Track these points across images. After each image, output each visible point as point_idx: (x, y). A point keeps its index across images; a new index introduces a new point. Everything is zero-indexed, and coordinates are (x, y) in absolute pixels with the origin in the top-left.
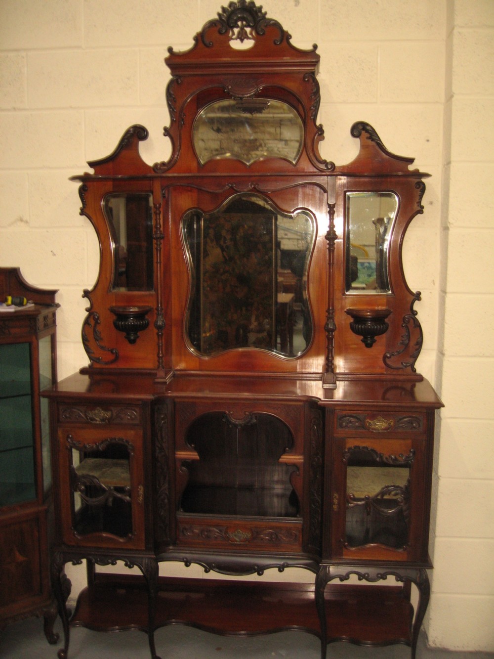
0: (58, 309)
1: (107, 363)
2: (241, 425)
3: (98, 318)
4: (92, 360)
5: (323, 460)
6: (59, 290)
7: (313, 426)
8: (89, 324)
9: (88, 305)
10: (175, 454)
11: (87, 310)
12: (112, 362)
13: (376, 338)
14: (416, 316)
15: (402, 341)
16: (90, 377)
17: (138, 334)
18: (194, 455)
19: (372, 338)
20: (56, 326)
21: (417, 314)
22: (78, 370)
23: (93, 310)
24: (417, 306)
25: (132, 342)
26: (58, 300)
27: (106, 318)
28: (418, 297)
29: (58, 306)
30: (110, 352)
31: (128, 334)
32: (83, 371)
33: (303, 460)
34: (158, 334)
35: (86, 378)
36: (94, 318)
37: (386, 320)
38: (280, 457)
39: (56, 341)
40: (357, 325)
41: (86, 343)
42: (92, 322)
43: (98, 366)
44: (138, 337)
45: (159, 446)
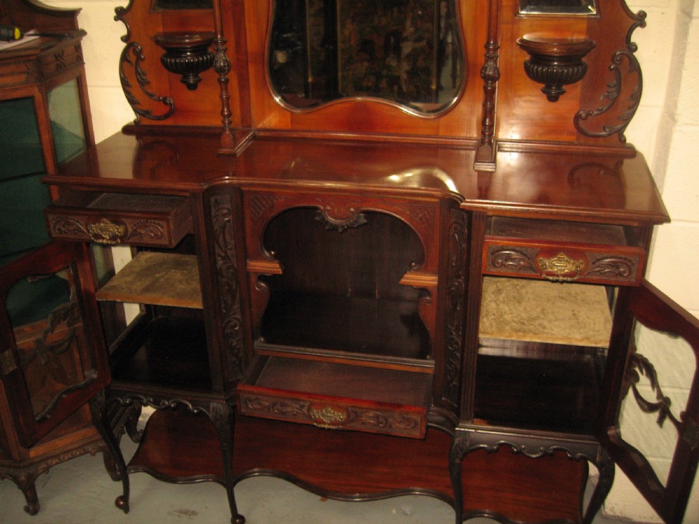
0: (84, 38)
1: (159, 118)
2: (343, 227)
3: (141, 51)
4: (140, 114)
5: (467, 286)
6: (80, 9)
7: (453, 235)
8: (129, 61)
9: (124, 32)
10: (246, 265)
11: (124, 39)
12: (167, 116)
13: (564, 87)
14: (634, 54)
15: (609, 93)
16: (137, 139)
17: (200, 75)
18: (274, 267)
19: (559, 87)
20: (83, 63)
21: (636, 49)
22: (119, 129)
23: (132, 40)
24: (637, 36)
25: (193, 87)
26: (82, 23)
27: (153, 53)
28: (640, 19)
29: (83, 33)
30: (162, 103)
31: (186, 77)
32: (127, 130)
33: (436, 283)
34: (219, 81)
35: (132, 141)
36: (134, 51)
37: (584, 60)
38: (402, 277)
39: (86, 86)
40: (536, 67)
41: (127, 88)
42: (133, 58)
43: (146, 122)
44: (200, 80)
45: (223, 254)
